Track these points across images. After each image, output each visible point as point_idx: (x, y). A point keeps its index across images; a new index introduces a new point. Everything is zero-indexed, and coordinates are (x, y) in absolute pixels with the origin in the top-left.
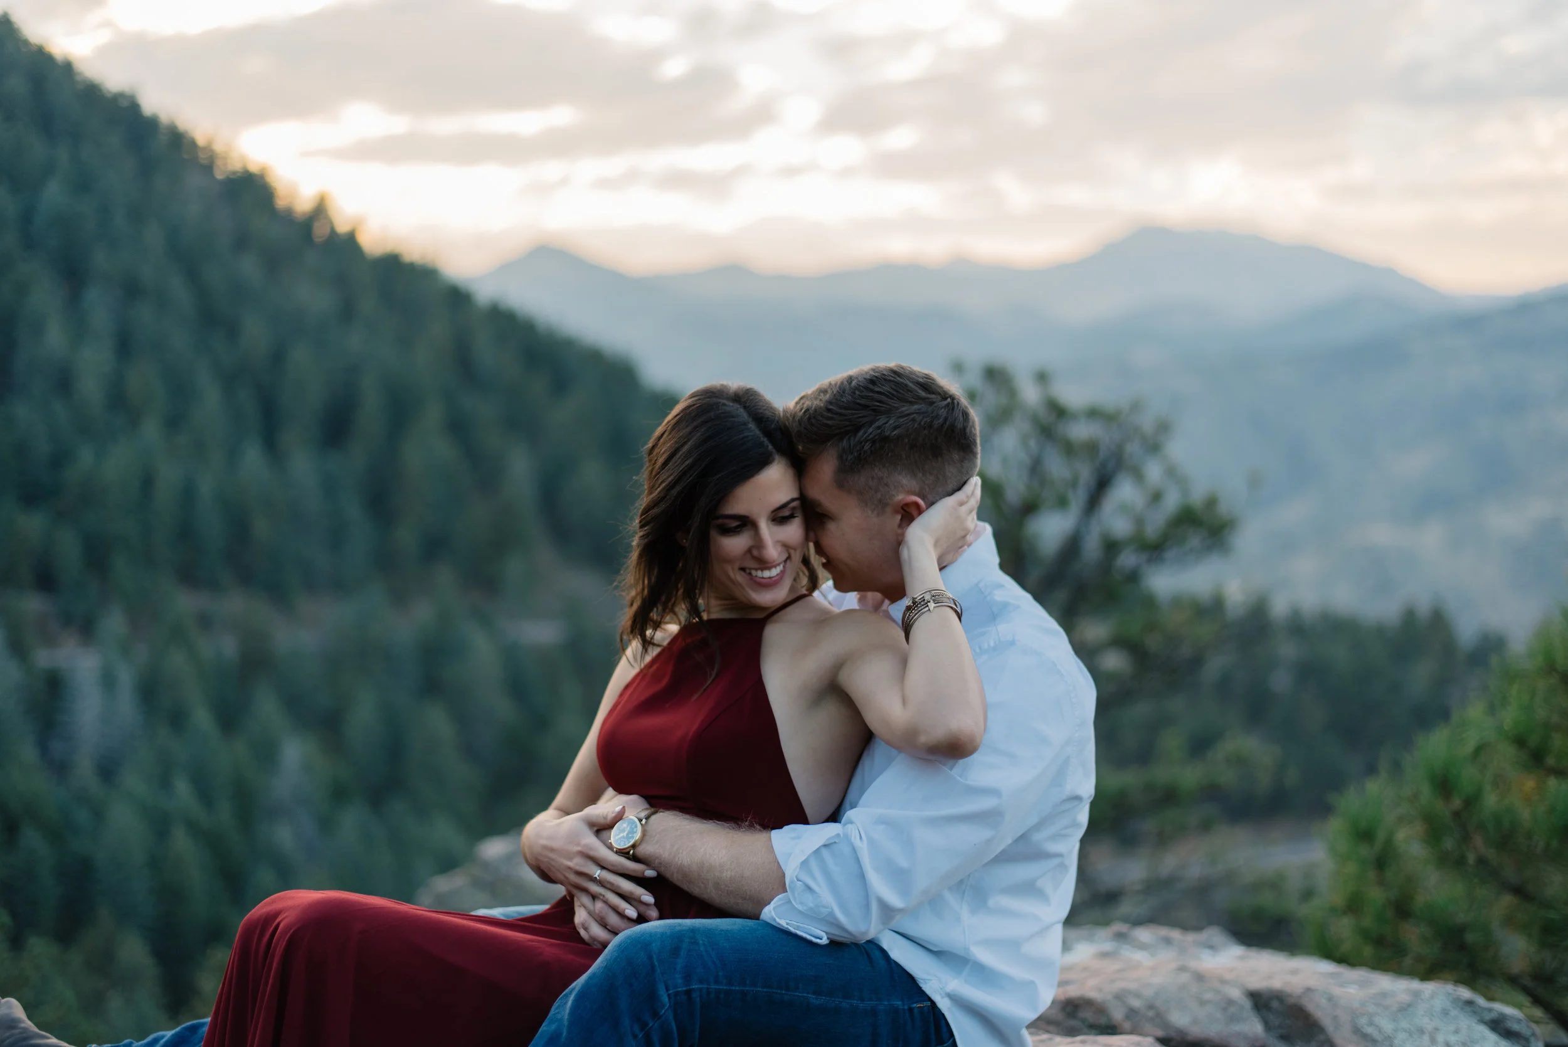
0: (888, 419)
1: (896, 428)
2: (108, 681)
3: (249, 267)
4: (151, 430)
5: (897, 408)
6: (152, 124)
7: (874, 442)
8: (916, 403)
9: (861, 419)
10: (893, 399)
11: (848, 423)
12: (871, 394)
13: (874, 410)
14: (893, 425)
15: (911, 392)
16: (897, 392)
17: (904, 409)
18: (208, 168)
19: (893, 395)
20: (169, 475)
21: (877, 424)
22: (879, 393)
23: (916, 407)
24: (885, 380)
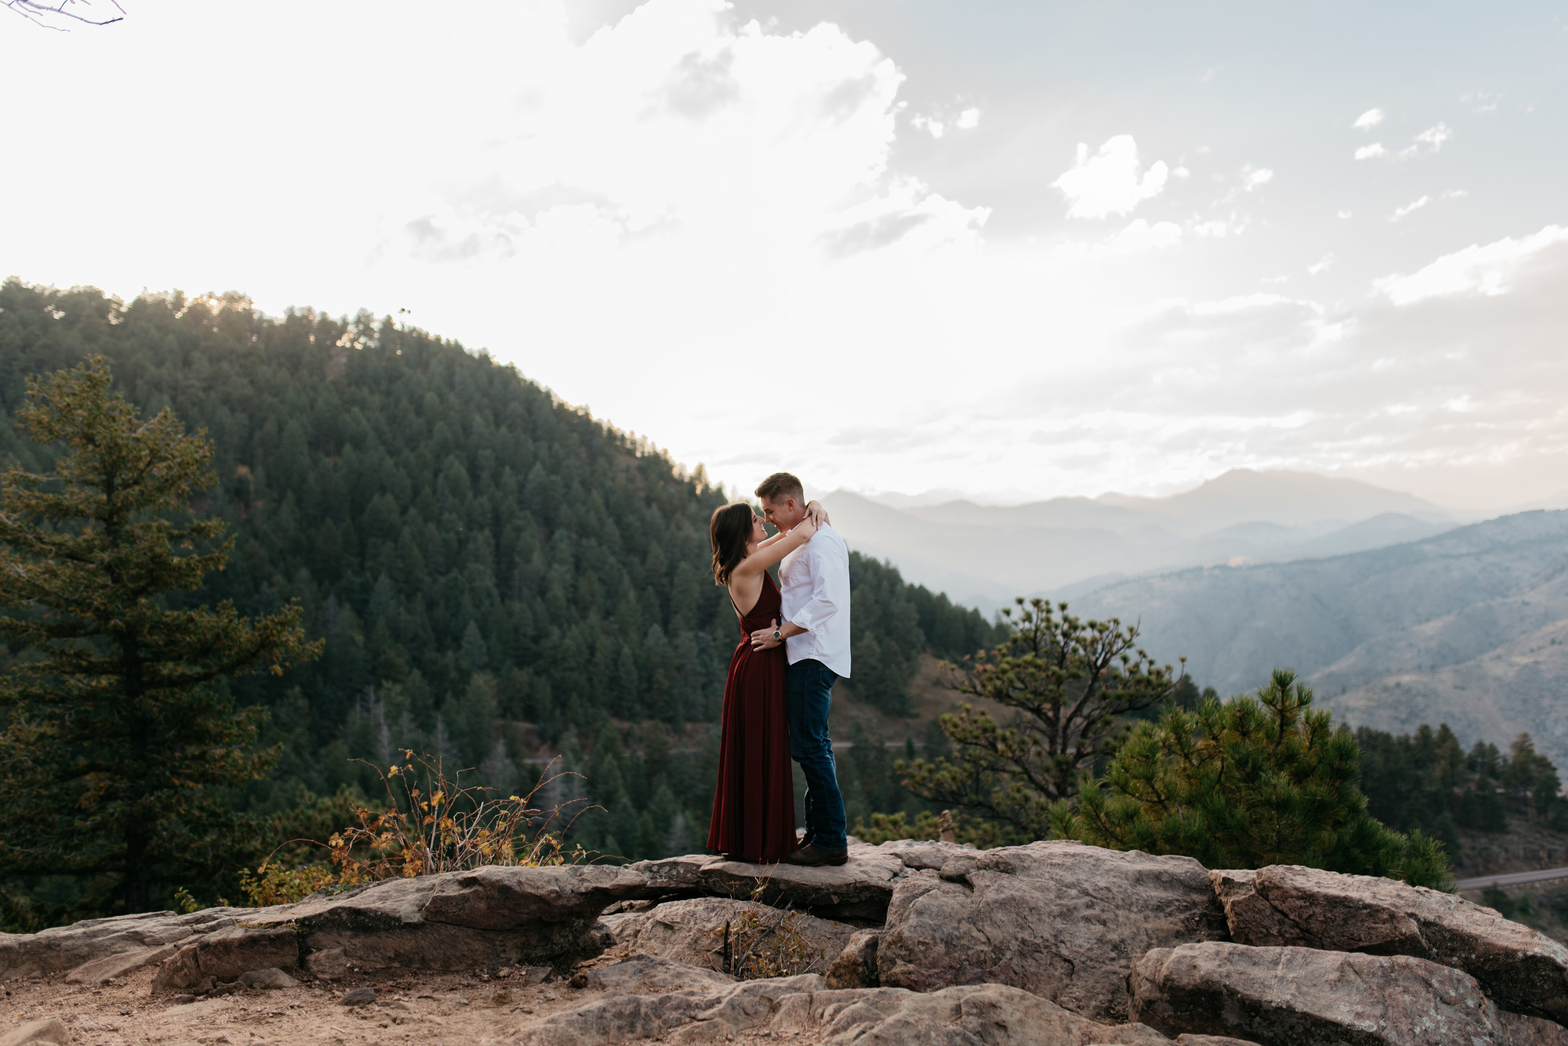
2: (568, 779)
3: (654, 513)
4: (594, 617)
6: (598, 426)
18: (631, 453)
20: (605, 643)
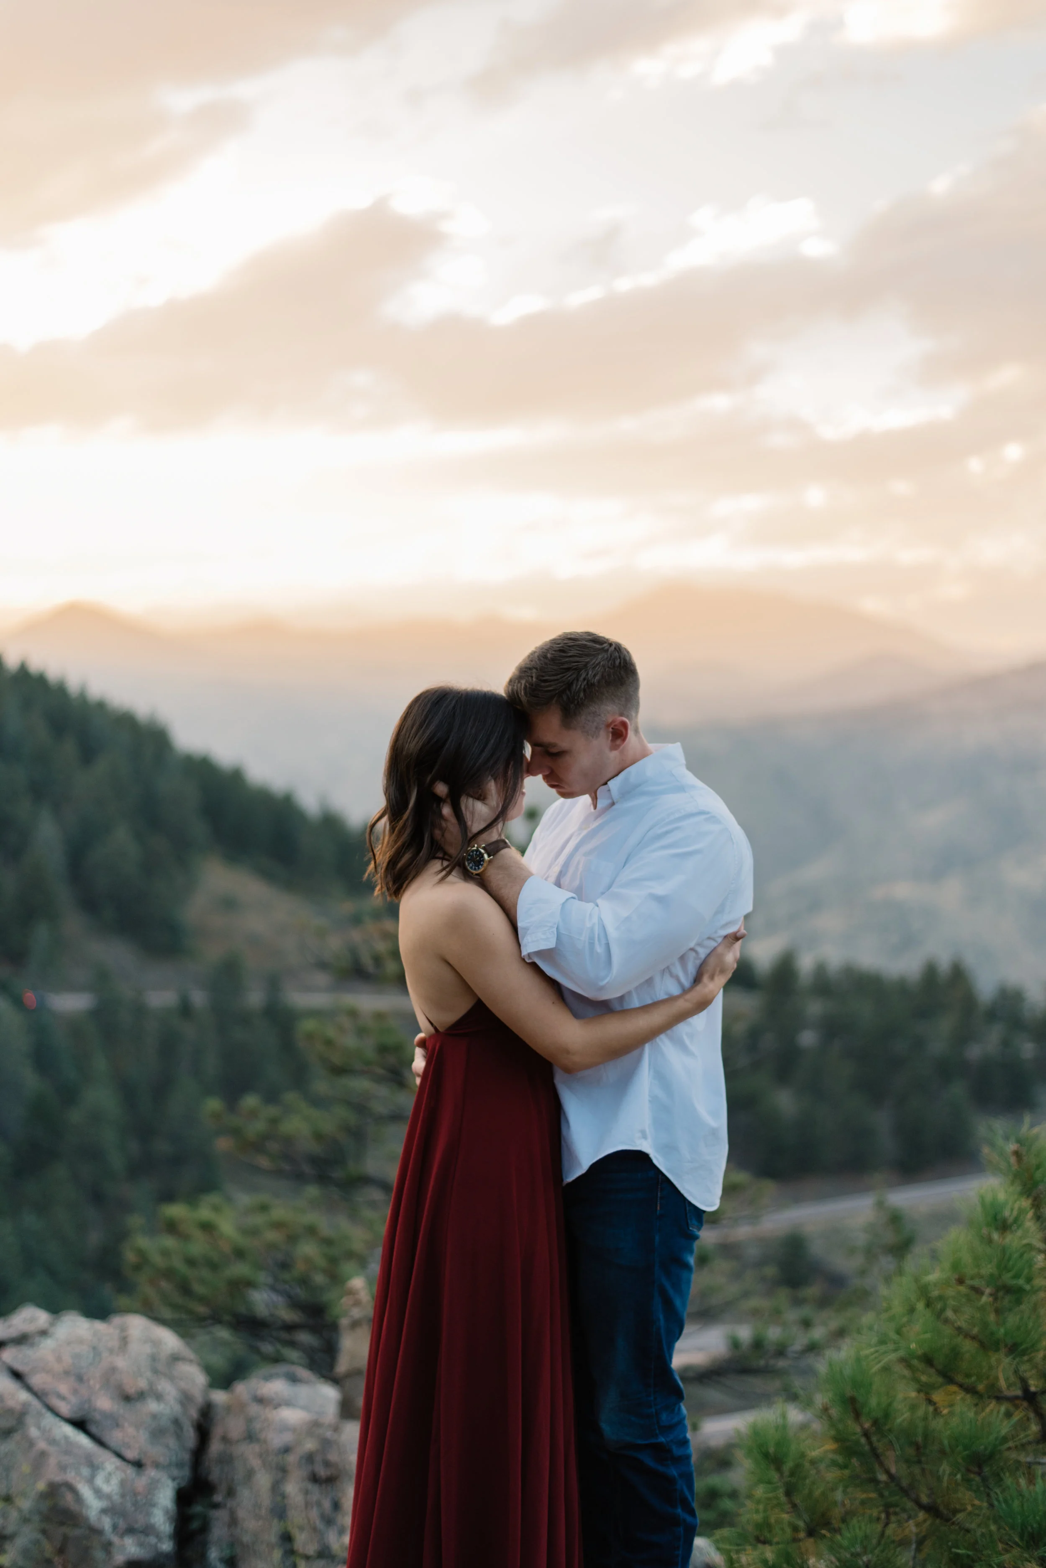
0: (587, 671)
1: (595, 676)
5: (588, 663)
7: (584, 690)
8: (598, 654)
9: (569, 678)
10: (582, 657)
11: (562, 684)
12: (567, 659)
13: (576, 669)
14: (593, 674)
15: (591, 648)
16: (582, 651)
17: (594, 661)
19: (582, 654)
21: (581, 678)
22: (570, 656)
23: (600, 657)
24: (569, 646)
